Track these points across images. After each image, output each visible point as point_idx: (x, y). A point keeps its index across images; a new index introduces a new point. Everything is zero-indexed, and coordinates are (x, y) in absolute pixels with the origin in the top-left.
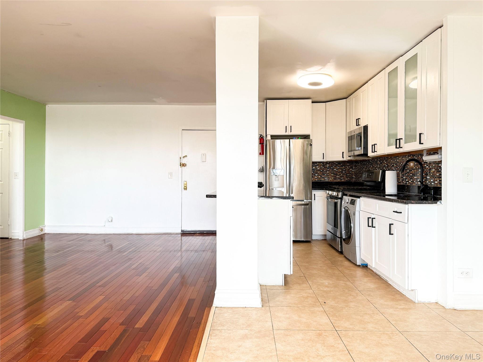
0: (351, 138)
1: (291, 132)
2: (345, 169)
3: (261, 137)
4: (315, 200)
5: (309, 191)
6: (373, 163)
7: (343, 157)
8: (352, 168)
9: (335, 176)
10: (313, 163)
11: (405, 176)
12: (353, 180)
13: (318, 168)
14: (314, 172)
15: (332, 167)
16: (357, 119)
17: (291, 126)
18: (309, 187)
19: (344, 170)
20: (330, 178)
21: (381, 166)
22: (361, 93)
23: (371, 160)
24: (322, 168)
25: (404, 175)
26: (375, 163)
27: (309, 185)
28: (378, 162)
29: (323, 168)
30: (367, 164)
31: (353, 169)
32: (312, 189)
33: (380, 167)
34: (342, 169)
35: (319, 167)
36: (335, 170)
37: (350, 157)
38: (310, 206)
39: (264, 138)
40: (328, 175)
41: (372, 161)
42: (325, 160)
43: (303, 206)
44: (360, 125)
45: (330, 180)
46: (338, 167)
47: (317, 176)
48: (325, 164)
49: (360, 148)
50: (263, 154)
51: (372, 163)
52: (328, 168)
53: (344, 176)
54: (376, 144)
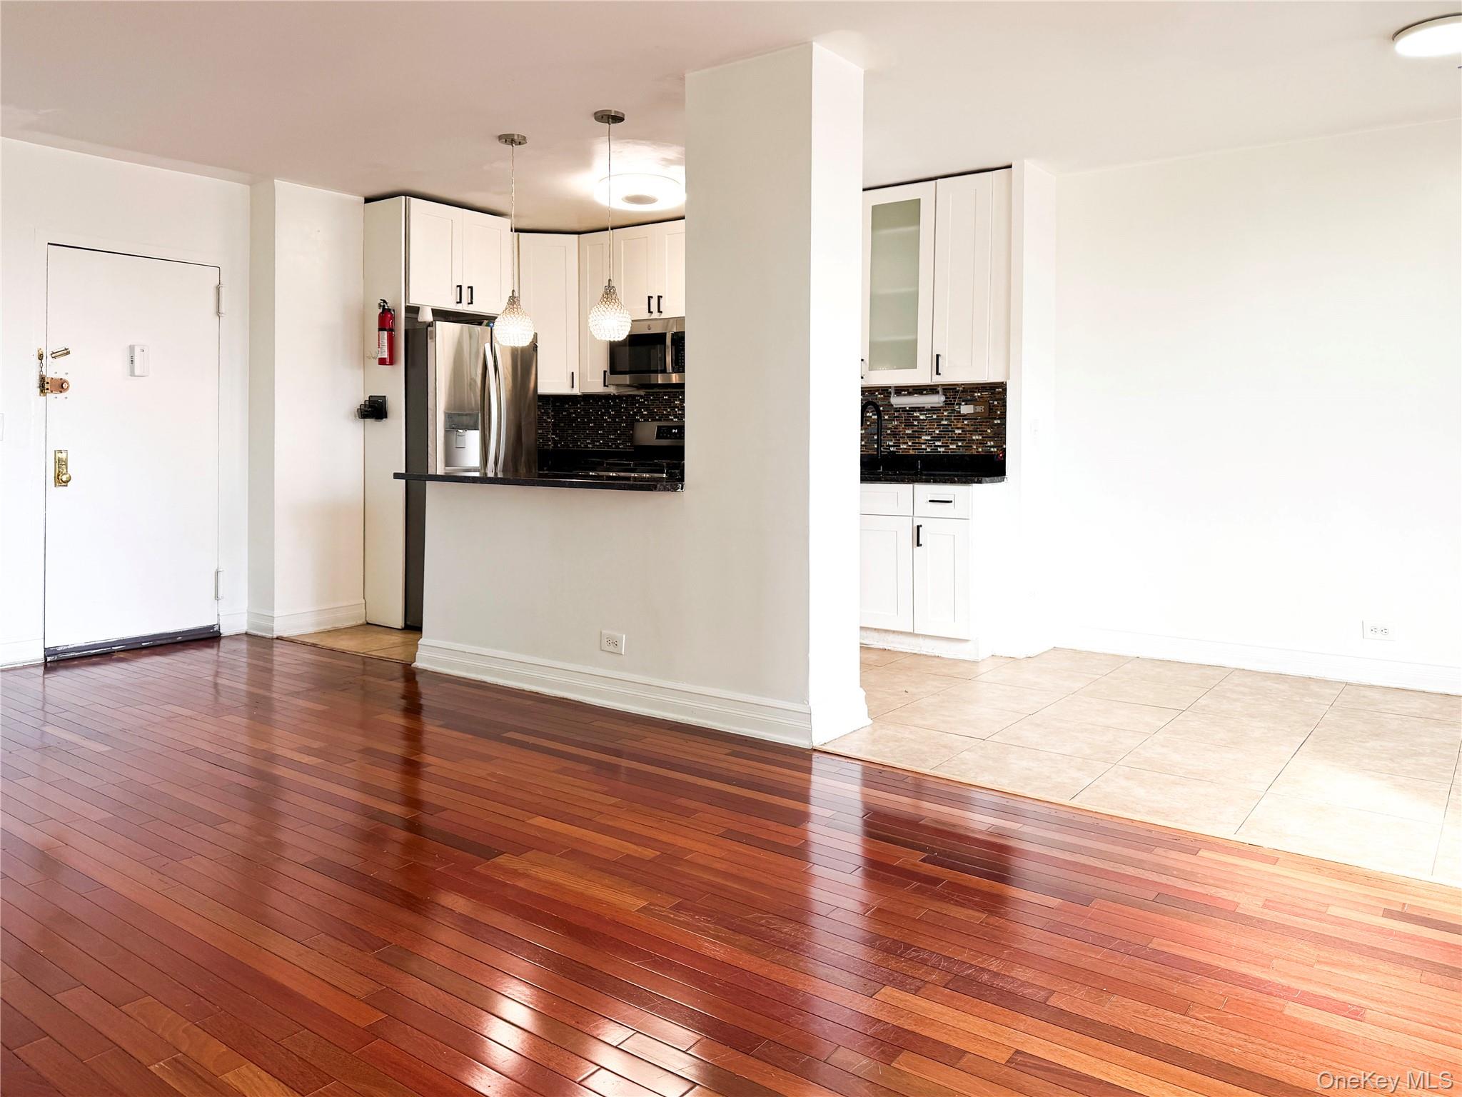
1: (471, 303)
3: (385, 309)
16: (652, 298)
17: (471, 288)
44: (661, 312)
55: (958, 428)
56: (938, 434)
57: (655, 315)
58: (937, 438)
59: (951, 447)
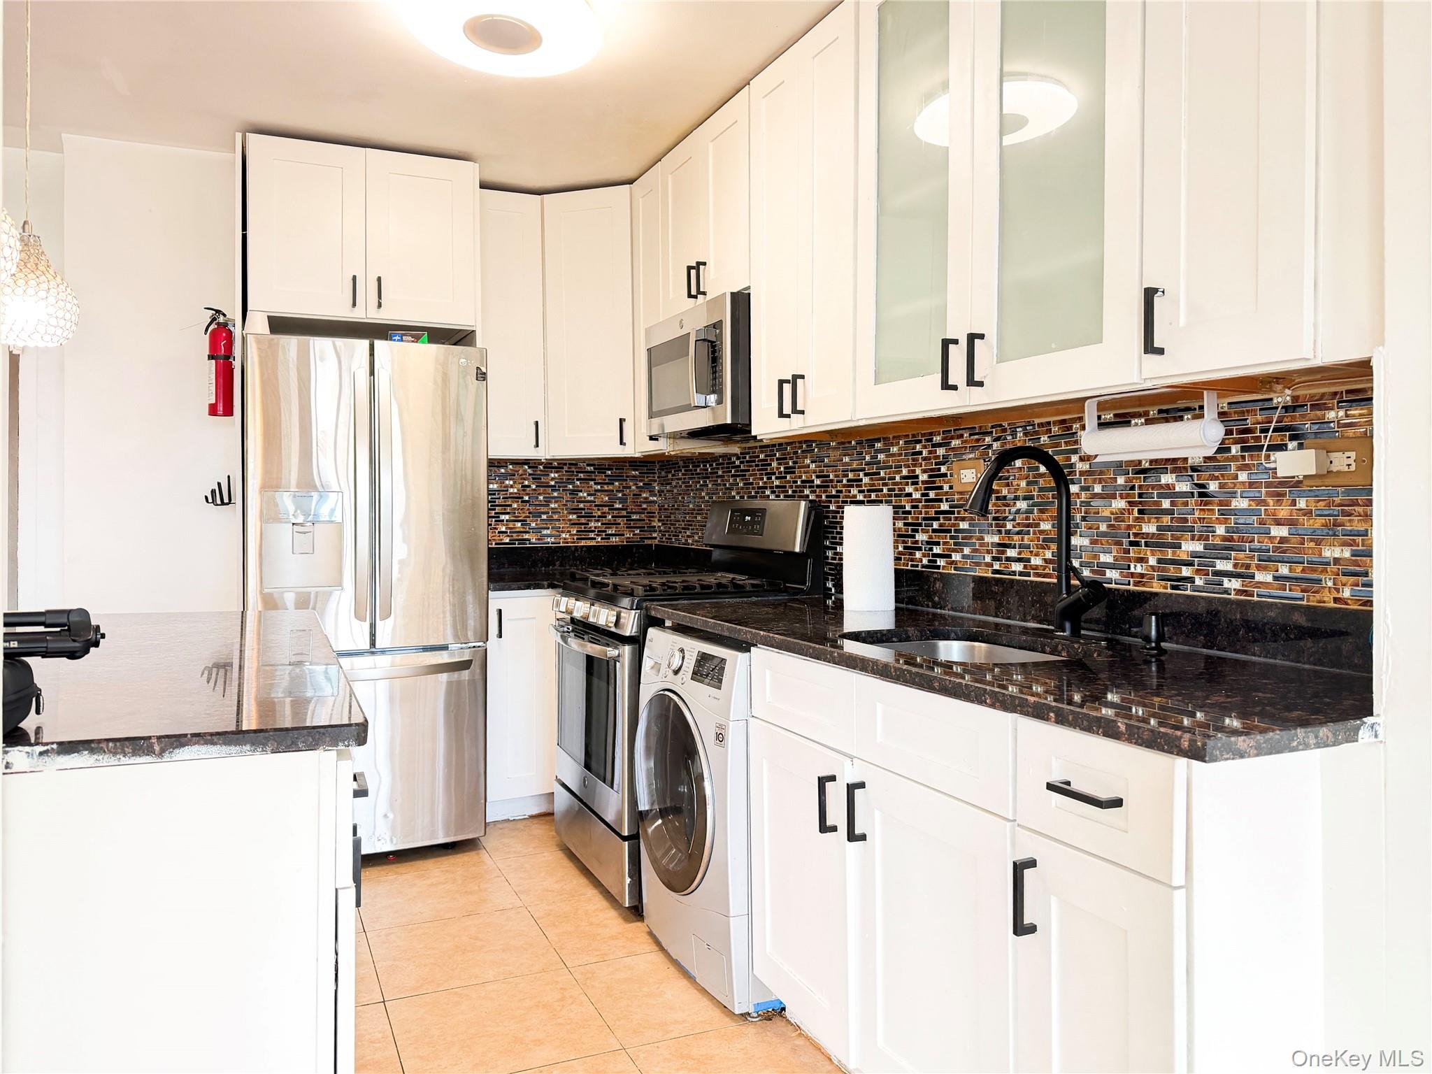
0: (656, 357)
1: (380, 305)
2: (622, 491)
3: (218, 324)
4: (501, 637)
5: (470, 598)
6: (749, 471)
7: (622, 443)
8: (648, 486)
9: (583, 520)
10: (494, 464)
11: (924, 531)
12: (655, 538)
13: (512, 487)
14: (496, 505)
15: (570, 483)
16: (693, 268)
17: (379, 279)
18: (474, 580)
19: (620, 495)
20: (562, 532)
21: (789, 482)
22: (711, 145)
23: (738, 458)
24: (529, 486)
25: (920, 525)
26: (758, 470)
27: (473, 569)
28: (774, 464)
29: (534, 490)
30: (720, 473)
31: (652, 493)
32: (489, 589)
33: (785, 487)
34: (613, 491)
35: (515, 483)
36: (585, 497)
37: (657, 439)
38: (478, 671)
39: (232, 329)
40: (556, 517)
41: (741, 462)
42: (543, 454)
43: (444, 677)
44: (704, 293)
45: (565, 539)
46: (595, 484)
47: (507, 521)
48: (541, 471)
49: (712, 398)
50: (229, 412)
51: (742, 468)
52: (555, 486)
53: (619, 520)
54: (802, 377)
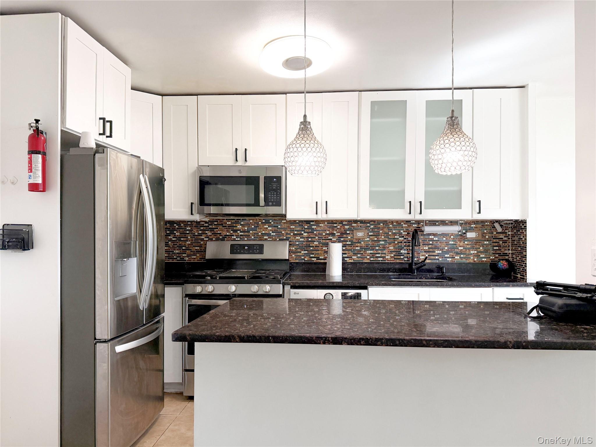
17: (111, 122)
44: (247, 161)
55: (460, 246)
56: (447, 250)
57: (240, 162)
58: (447, 252)
59: (456, 258)
